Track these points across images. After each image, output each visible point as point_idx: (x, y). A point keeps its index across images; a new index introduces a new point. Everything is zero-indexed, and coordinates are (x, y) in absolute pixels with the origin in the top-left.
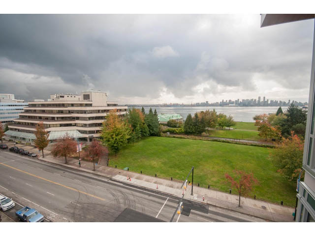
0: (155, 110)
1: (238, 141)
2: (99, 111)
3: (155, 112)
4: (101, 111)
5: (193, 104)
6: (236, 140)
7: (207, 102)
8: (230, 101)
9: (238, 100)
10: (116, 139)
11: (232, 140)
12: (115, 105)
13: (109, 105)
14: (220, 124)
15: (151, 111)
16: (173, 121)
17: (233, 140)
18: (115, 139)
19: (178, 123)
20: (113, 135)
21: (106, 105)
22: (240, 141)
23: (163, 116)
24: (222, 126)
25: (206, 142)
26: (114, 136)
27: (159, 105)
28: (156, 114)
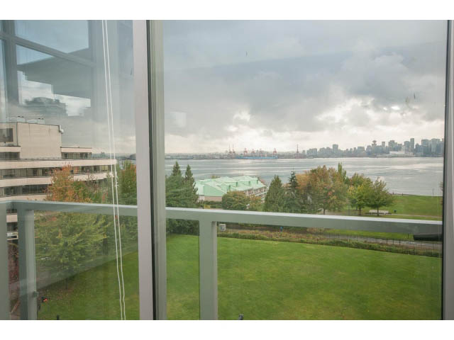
0: (188, 168)
1: (396, 243)
2: (34, 172)
3: (188, 172)
4: (40, 172)
5: (301, 151)
6: (390, 242)
7: (335, 146)
8: (392, 143)
9: (413, 140)
10: (66, 244)
11: (381, 241)
12: (84, 156)
13: (66, 156)
14: (353, 202)
15: (176, 169)
16: (235, 194)
17: (385, 241)
18: (61, 244)
19: (249, 199)
20: (57, 234)
21: (60, 156)
22: (403, 243)
23: (212, 183)
24: (360, 206)
25: (312, 247)
26: (60, 236)
27: (216, 154)
28: (189, 178)
